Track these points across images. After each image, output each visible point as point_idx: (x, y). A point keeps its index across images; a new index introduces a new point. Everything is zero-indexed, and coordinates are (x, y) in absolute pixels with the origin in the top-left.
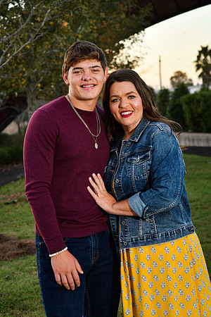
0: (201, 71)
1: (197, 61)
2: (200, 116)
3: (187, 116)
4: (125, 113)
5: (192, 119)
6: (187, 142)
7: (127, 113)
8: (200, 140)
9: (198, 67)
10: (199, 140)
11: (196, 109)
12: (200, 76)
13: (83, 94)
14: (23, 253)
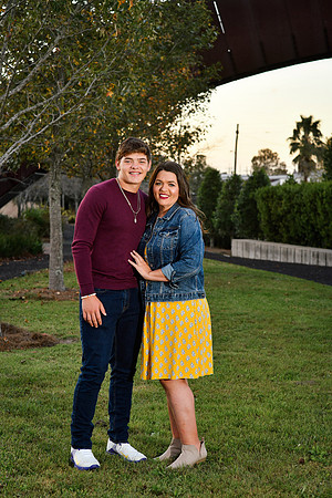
0: (298, 152)
2: (281, 218)
3: (263, 217)
4: (163, 196)
5: (269, 222)
6: (258, 254)
8: (277, 252)
9: (294, 147)
10: (275, 252)
11: (276, 208)
12: (295, 161)
13: (130, 179)
14: (38, 345)
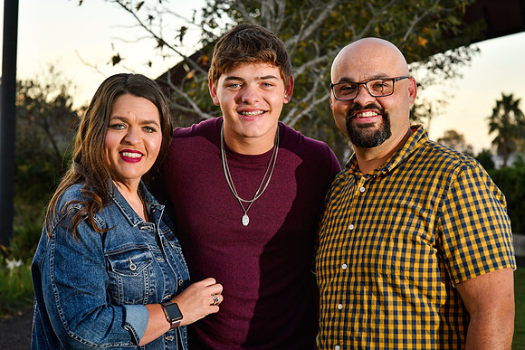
0: (496, 134)
1: (493, 118)
4: (130, 155)
7: (134, 155)
9: (493, 126)
12: (494, 142)
